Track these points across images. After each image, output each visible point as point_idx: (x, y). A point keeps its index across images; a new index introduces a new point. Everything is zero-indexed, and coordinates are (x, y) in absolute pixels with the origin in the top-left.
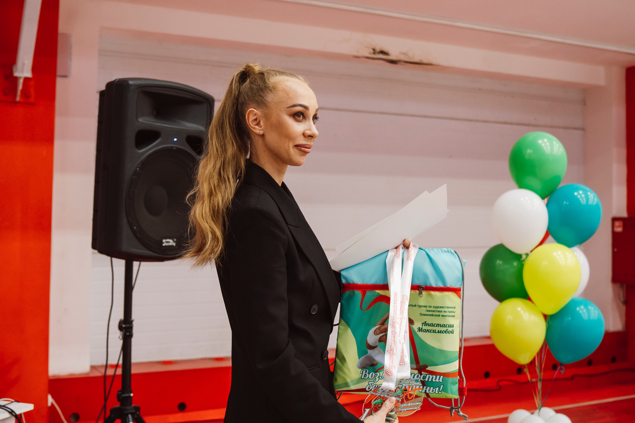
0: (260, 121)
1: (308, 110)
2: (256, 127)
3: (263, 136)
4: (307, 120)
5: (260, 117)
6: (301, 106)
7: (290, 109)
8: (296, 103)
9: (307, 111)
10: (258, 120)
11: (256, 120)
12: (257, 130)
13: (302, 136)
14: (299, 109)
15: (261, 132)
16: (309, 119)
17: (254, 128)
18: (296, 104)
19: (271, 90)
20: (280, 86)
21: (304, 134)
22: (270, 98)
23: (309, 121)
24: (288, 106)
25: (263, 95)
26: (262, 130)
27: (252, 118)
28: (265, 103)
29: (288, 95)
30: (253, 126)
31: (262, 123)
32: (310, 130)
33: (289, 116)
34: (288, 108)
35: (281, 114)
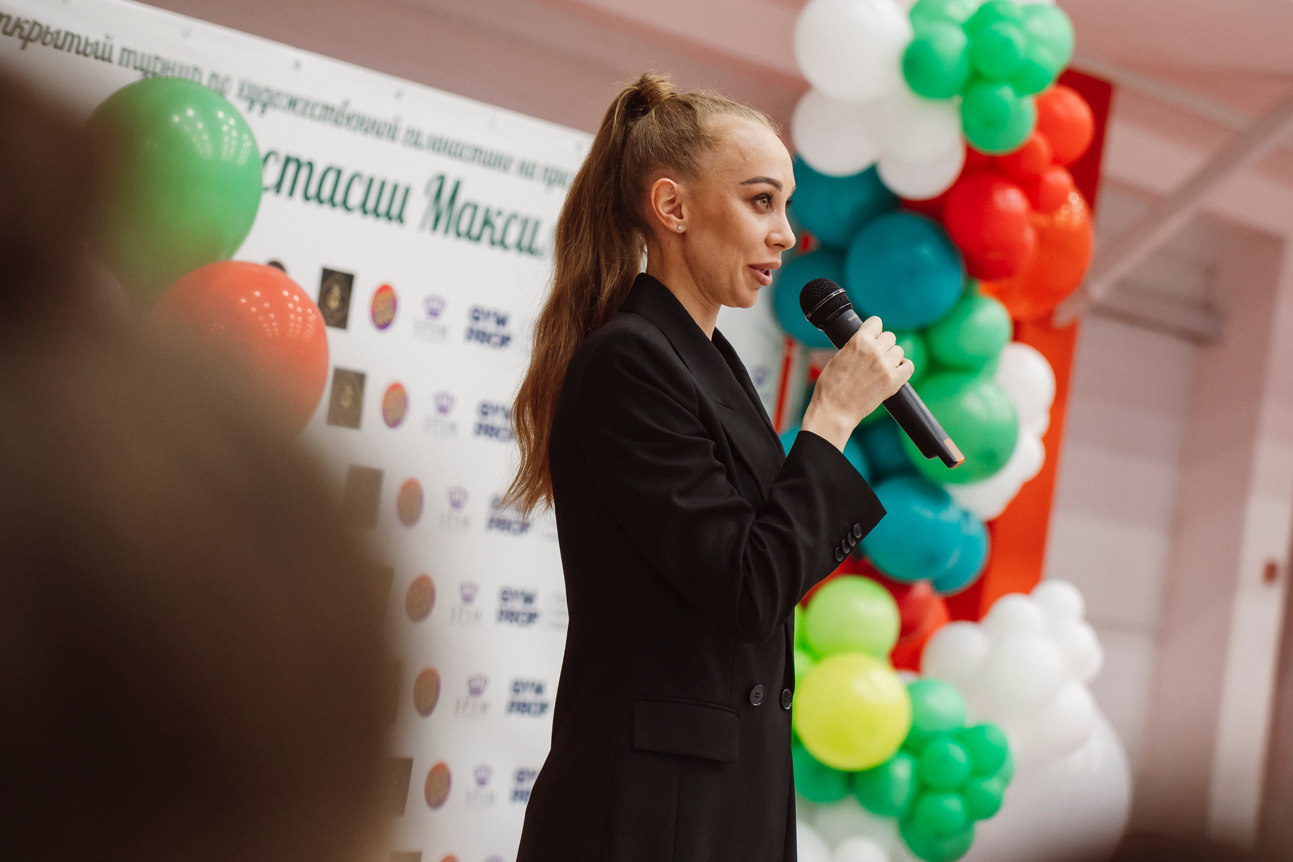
0: (680, 206)
1: (781, 191)
2: (673, 217)
3: (683, 236)
4: (775, 210)
5: (682, 196)
6: (769, 181)
7: (747, 186)
8: (760, 175)
9: (778, 191)
10: (676, 204)
11: (672, 201)
12: (674, 223)
13: (764, 244)
14: (765, 187)
15: (681, 229)
16: (779, 209)
17: (668, 220)
18: (759, 177)
19: (709, 145)
20: (728, 137)
21: (767, 242)
22: (706, 160)
23: (779, 214)
24: (744, 180)
25: (691, 152)
26: (683, 224)
27: (664, 198)
28: (694, 170)
29: (745, 159)
30: (665, 215)
31: (684, 211)
32: (779, 231)
33: (743, 200)
34: (743, 183)
35: (728, 196)
